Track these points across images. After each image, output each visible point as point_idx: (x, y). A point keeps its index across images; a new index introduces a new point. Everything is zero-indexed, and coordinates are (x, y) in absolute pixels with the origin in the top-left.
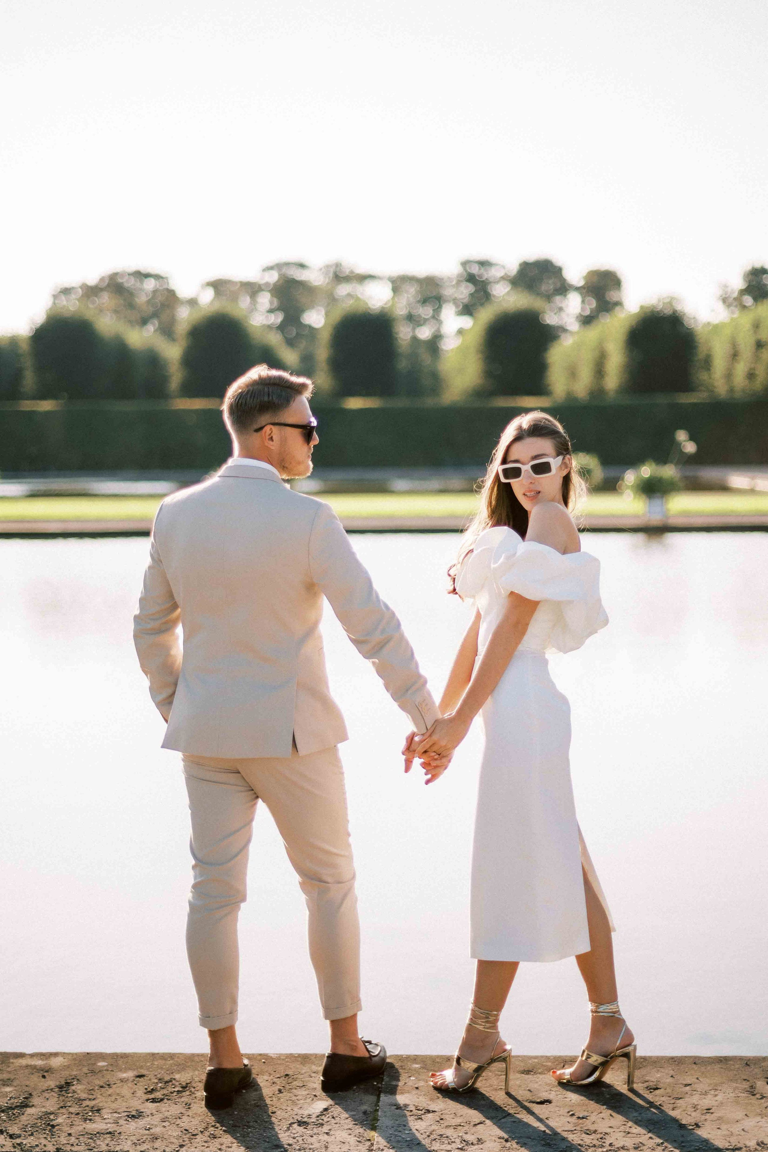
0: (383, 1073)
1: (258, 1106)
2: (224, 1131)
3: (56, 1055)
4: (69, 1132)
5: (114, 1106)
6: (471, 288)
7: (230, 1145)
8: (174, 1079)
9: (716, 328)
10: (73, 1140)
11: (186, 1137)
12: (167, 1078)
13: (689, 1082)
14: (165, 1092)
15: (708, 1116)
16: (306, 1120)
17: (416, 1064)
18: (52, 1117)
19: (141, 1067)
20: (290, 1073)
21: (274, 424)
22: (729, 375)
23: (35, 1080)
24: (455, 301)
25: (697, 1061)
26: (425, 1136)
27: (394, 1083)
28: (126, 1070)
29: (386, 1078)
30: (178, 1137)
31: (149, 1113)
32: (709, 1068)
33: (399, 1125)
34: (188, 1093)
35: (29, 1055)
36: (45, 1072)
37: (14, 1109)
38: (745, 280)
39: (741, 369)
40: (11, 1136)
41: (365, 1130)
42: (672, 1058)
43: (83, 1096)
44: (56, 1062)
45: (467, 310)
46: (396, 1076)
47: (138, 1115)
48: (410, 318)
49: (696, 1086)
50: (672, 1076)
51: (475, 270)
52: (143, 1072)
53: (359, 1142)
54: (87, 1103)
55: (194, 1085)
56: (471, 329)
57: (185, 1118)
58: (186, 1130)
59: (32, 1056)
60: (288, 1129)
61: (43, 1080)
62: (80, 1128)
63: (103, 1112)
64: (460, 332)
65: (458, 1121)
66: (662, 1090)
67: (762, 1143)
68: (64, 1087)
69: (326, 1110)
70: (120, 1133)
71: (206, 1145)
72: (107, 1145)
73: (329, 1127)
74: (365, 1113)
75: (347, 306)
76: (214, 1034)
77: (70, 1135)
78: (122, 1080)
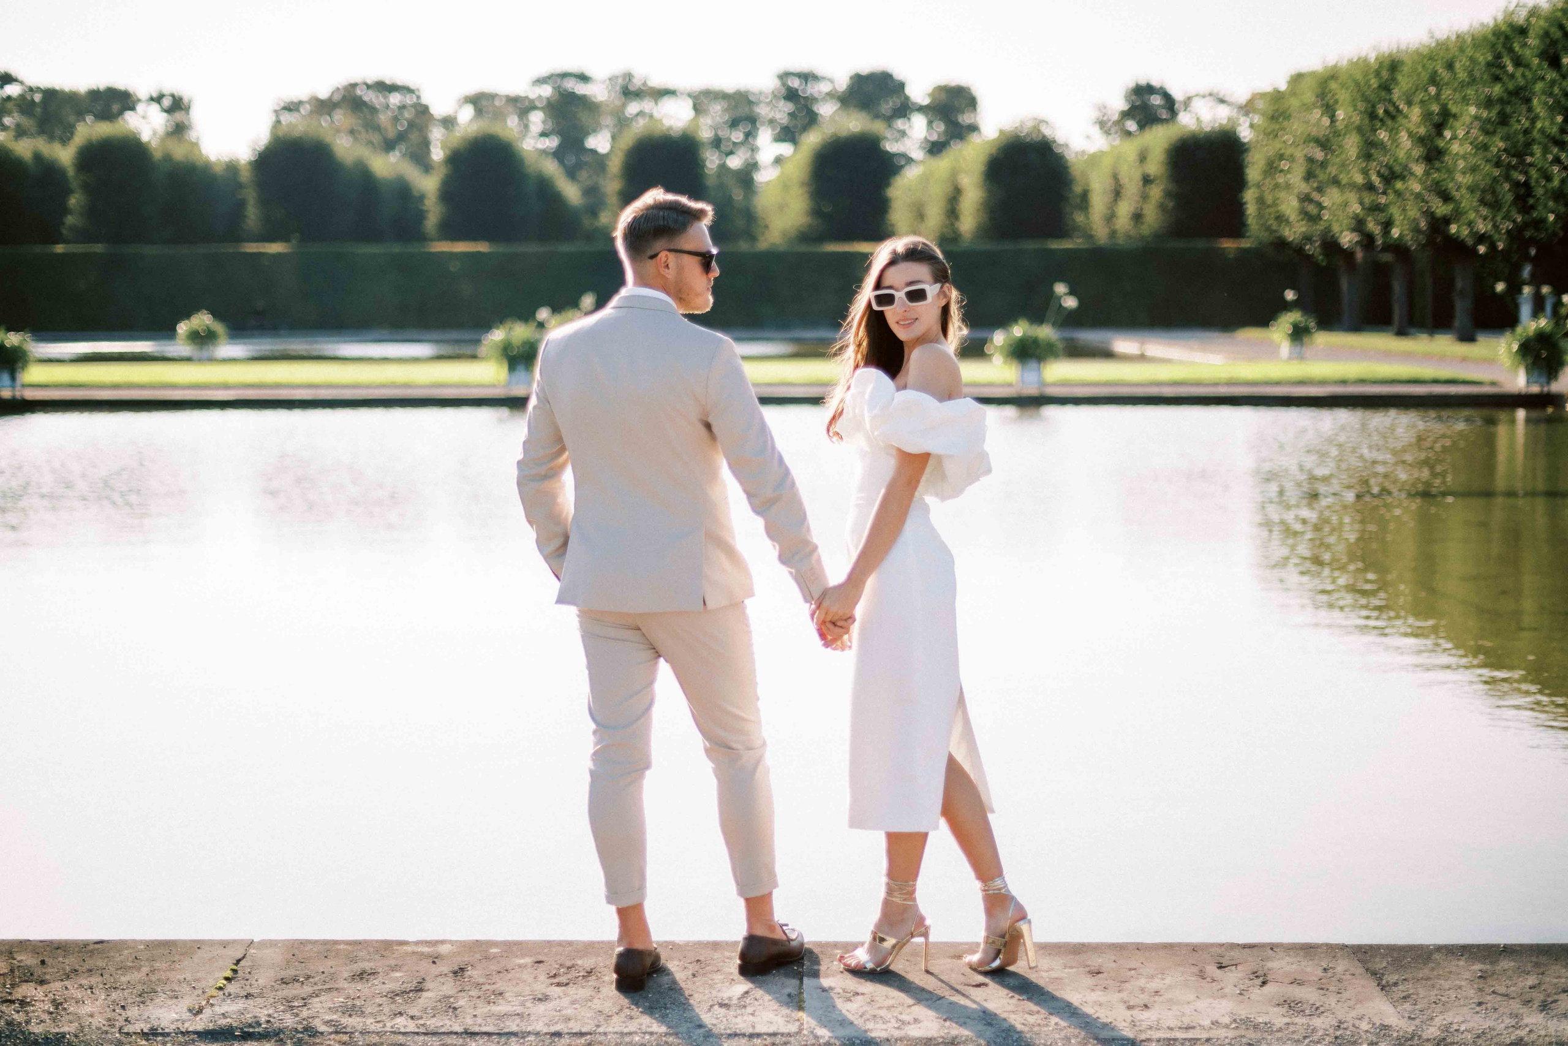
0: (802, 958)
1: (672, 990)
2: (641, 1012)
3: (443, 942)
4: (475, 1014)
5: (516, 989)
6: (789, 107)
7: (650, 1025)
8: (577, 965)
9: (1094, 159)
10: (479, 1020)
11: (601, 1018)
12: (569, 964)
13: (1133, 966)
14: (569, 976)
15: (1157, 998)
16: (726, 1002)
17: (837, 949)
18: (452, 1000)
19: (539, 953)
20: (702, 959)
21: (670, 250)
22: (1110, 217)
23: (425, 965)
24: (772, 122)
25: (1139, 947)
26: (857, 1016)
27: (816, 967)
28: (523, 956)
29: (806, 963)
30: (593, 1018)
31: (556, 996)
32: (1153, 954)
33: (828, 1007)
34: (594, 977)
35: (413, 942)
36: (435, 959)
37: (408, 993)
38: (1127, 100)
39: (1125, 209)
40: (412, 1018)
41: (792, 1011)
42: (1113, 944)
43: (481, 980)
44: (444, 949)
45: (787, 134)
46: (816, 961)
47: (544, 999)
48: (717, 143)
49: (1141, 970)
50: (1115, 961)
51: (795, 83)
52: (540, 958)
53: (788, 1022)
54: (486, 987)
55: (599, 970)
56: (792, 157)
57: (596, 1001)
58: (600, 1012)
59: (417, 943)
60: (709, 1010)
61: (434, 965)
62: (486, 1010)
63: (507, 995)
64: (778, 160)
65: (891, 1002)
66: (1105, 974)
67: (1217, 1022)
68: (459, 972)
69: (747, 993)
70: (529, 1015)
71: (624, 1025)
72: (518, 1025)
73: (754, 1008)
74: (789, 995)
75: (639, 127)
76: (622, 913)
77: (475, 1016)
78: (520, 966)
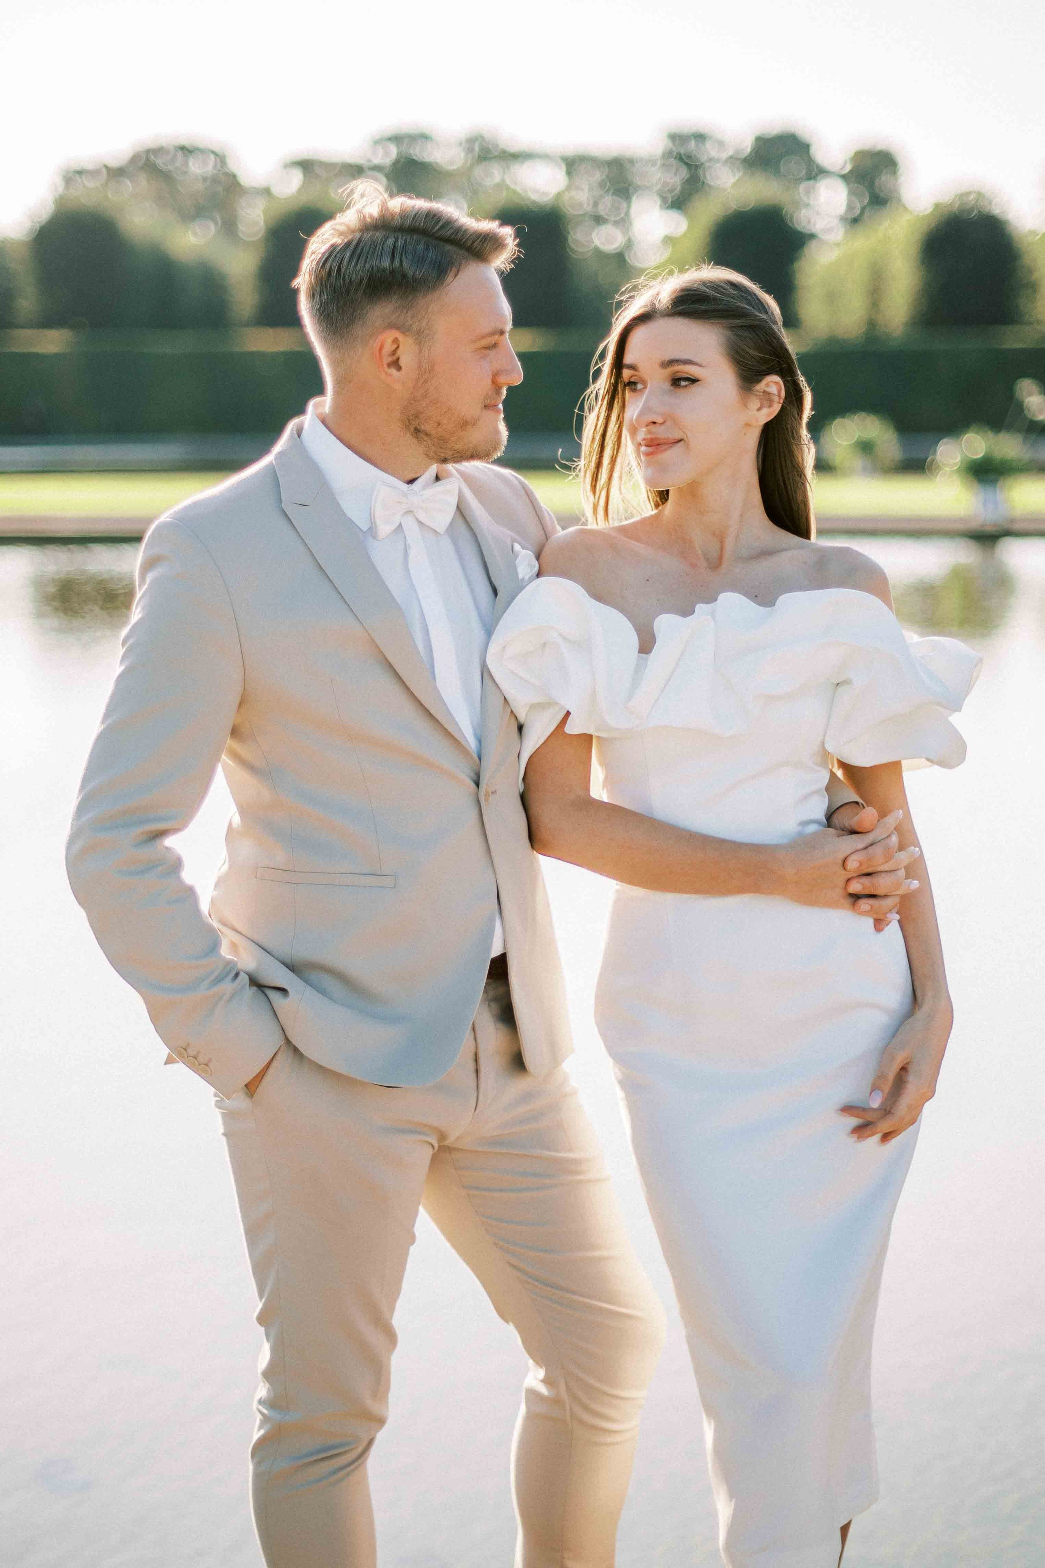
6: (683, 173)
24: (658, 190)
45: (677, 202)
48: (594, 217)
56: (685, 235)
75: (498, 200)
